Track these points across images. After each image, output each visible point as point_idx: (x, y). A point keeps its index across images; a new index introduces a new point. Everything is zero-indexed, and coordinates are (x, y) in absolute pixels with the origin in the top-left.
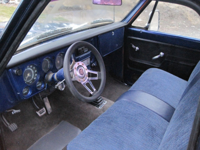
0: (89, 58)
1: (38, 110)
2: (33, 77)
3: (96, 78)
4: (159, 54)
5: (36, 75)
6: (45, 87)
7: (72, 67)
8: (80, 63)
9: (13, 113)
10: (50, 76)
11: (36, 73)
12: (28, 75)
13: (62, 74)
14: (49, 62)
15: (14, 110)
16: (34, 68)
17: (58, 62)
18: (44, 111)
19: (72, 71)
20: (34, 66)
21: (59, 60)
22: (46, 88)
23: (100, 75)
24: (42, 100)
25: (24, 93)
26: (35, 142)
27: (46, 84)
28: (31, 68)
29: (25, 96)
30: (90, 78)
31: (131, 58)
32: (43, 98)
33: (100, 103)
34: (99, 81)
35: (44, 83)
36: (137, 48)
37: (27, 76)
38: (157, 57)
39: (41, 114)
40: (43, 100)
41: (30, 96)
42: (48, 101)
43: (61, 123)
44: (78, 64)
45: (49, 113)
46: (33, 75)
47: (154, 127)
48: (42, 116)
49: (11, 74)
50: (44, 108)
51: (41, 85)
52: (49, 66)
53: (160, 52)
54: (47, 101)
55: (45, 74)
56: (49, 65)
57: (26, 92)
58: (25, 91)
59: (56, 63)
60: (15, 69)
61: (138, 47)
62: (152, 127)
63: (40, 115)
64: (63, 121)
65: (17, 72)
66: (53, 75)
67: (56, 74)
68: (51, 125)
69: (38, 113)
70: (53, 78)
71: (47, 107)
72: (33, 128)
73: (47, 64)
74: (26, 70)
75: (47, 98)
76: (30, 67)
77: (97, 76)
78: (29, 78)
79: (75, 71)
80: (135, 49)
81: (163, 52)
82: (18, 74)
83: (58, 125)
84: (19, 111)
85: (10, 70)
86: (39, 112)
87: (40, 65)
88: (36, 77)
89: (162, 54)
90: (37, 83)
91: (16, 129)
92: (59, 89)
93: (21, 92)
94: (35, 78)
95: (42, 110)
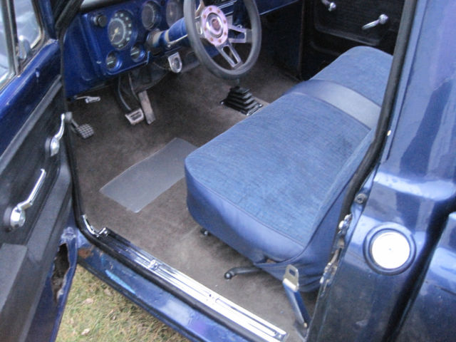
0: (231, 16)
1: (129, 112)
2: (124, 37)
3: (244, 41)
4: (377, 18)
5: (130, 32)
6: (145, 58)
7: (199, 14)
8: (215, 9)
9: (87, 101)
10: (156, 37)
11: (131, 28)
12: (116, 31)
13: (178, 30)
14: (154, 12)
15: (89, 97)
16: (127, 19)
17: (171, 14)
18: (140, 116)
19: (199, 20)
20: (126, 14)
21: (173, 10)
22: (147, 61)
23: (250, 35)
24: (136, 96)
25: (108, 64)
26: (123, 170)
27: (149, 52)
28: (122, 18)
29: (110, 70)
30: (231, 40)
31: (319, 27)
32: (137, 94)
33: (249, 107)
34: (248, 46)
35: (145, 50)
36: (332, 5)
37: (114, 33)
38: (372, 24)
39: (134, 119)
40: (138, 96)
41: (119, 70)
42: (148, 99)
43: (172, 141)
44: (211, 9)
45: (149, 122)
46: (125, 33)
47: (350, 141)
48: (137, 124)
49: (88, 23)
50: (140, 110)
51: (139, 54)
52: (153, 19)
53: (380, 14)
54: (145, 100)
55: (147, 33)
56: (154, 16)
57: (112, 62)
58: (110, 61)
59: (167, 14)
60: (94, 16)
61: (335, 3)
62: (344, 139)
63: (132, 121)
64: (176, 138)
65: (97, 20)
66: (162, 34)
67: (167, 32)
68: (152, 145)
69: (128, 117)
70: (161, 40)
71: (145, 110)
72: (118, 147)
73: (150, 14)
74: (112, 20)
75: (145, 92)
76: (119, 17)
77: (244, 38)
78: (118, 37)
79: (204, 21)
80: (328, 6)
81: (386, 14)
82: (100, 24)
83: (165, 146)
84: (97, 99)
85: (86, 15)
86: (130, 115)
87: (137, 13)
88: (130, 36)
89: (383, 17)
90: (132, 49)
91: (90, 134)
92: (172, 69)
93: (104, 61)
94: (128, 39)
95: (136, 112)
